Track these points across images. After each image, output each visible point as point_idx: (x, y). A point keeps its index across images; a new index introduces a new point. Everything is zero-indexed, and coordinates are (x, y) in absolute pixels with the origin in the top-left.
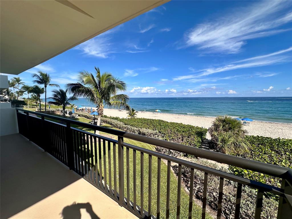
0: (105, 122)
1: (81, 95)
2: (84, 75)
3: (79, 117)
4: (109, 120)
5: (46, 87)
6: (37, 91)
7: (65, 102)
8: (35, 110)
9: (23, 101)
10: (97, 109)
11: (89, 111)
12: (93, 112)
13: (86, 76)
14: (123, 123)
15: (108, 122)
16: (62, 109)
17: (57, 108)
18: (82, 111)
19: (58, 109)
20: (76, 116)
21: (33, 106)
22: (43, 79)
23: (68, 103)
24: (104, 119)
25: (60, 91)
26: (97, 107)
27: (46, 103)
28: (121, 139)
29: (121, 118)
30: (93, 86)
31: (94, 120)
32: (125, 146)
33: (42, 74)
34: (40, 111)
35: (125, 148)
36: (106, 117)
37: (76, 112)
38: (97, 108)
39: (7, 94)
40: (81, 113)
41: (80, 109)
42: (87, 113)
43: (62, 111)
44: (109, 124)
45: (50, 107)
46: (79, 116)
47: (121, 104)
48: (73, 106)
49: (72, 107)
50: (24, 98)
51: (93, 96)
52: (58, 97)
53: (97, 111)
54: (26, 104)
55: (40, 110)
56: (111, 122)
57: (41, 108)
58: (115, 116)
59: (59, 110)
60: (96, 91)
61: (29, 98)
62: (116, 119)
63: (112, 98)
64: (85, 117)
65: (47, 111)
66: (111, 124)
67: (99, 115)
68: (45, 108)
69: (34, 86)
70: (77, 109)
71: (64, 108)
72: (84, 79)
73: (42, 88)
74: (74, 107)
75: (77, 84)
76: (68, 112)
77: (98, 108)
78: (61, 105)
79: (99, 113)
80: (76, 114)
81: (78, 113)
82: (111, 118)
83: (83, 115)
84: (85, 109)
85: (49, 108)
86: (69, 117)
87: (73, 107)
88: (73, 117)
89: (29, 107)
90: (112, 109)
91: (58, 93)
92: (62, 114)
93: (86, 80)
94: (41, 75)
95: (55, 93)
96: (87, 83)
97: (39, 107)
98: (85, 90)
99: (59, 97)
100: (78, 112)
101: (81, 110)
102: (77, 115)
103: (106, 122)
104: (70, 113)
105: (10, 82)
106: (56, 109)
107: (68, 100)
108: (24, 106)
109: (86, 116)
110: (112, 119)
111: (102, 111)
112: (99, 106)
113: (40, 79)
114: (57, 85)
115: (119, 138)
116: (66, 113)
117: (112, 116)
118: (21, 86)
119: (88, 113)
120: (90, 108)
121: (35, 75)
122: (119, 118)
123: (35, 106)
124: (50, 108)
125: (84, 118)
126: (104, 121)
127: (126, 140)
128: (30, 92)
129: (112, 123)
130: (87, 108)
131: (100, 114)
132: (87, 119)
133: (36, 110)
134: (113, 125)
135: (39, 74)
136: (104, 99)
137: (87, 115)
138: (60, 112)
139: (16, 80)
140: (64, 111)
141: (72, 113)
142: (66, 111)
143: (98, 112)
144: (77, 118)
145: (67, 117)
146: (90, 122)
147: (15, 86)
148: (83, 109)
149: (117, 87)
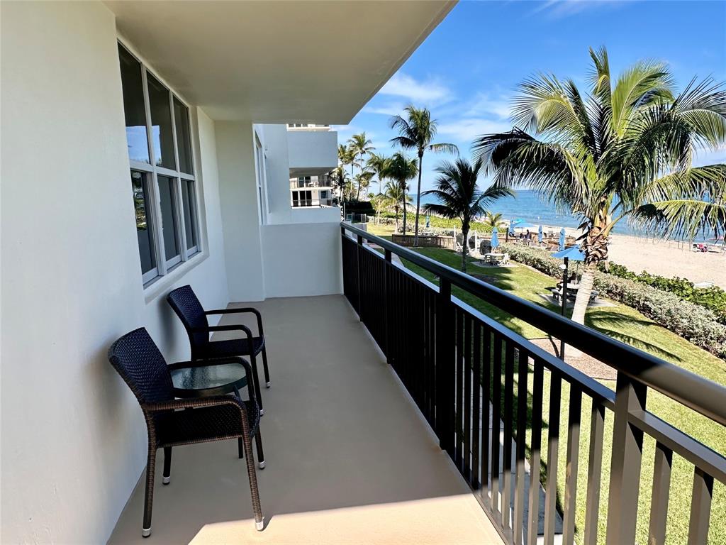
0: (615, 294)
1: (522, 175)
2: (538, 95)
3: (511, 265)
4: (635, 289)
5: (421, 154)
6: (400, 170)
7: (471, 205)
8: (391, 231)
9: (369, 203)
10: (583, 236)
11: (552, 241)
12: (566, 248)
13: (548, 98)
14: (710, 312)
15: (632, 298)
16: (461, 231)
17: (449, 226)
18: (524, 241)
19: (449, 230)
20: (503, 257)
21: (389, 219)
22: (416, 130)
23: (477, 210)
24: (613, 280)
25: (458, 165)
26: (583, 226)
27: (418, 210)
28: (632, 391)
29: (700, 285)
30: (573, 134)
31: (566, 280)
32: (654, 433)
33: (414, 116)
34: (402, 234)
35: (649, 443)
36: (620, 272)
37: (503, 244)
38: (580, 233)
39: (339, 185)
40: (520, 248)
41: (517, 231)
42: (543, 248)
43: (459, 239)
44: (634, 307)
45: (428, 224)
46: (513, 258)
47: (706, 212)
48: (495, 220)
49: (493, 224)
50: (371, 196)
51: (570, 179)
52: (450, 187)
53: (580, 242)
54: (373, 213)
55: (404, 231)
56: (646, 299)
57: (405, 224)
58: (668, 275)
59: (451, 234)
60: (585, 157)
61: (380, 194)
62: (675, 286)
63: (659, 186)
64: (534, 266)
65: (420, 237)
66: (645, 309)
67: (587, 261)
68: (415, 224)
69: (395, 156)
70: (509, 234)
71: (466, 228)
72: (539, 111)
73: (412, 160)
74: (499, 224)
75: (511, 135)
76: (478, 243)
77: (586, 231)
78: (458, 215)
79: (587, 254)
80: (503, 252)
81: (510, 249)
82: (644, 279)
83: (528, 257)
84: (536, 234)
85: (425, 226)
86: (480, 260)
87: (496, 224)
88: (493, 262)
89: (380, 220)
90: (650, 240)
91: (453, 174)
92: (458, 248)
93: (546, 114)
94: (411, 118)
95: (444, 175)
96: (550, 124)
97: (401, 221)
98: (538, 157)
99: (455, 186)
100: (510, 246)
101: (521, 236)
102: (507, 256)
103: (621, 295)
104: (486, 247)
105: (347, 150)
106: (444, 230)
107: (481, 198)
108: (369, 217)
109: (539, 261)
110: (654, 285)
111: (604, 246)
112: (592, 221)
113: (409, 131)
114: (451, 147)
115: (622, 383)
116: (472, 244)
117: (654, 272)
118: (367, 157)
119: (549, 249)
120: (556, 230)
121: (397, 120)
122: (691, 285)
123: (392, 217)
124: (427, 226)
125: (530, 267)
126: (609, 292)
127: (659, 404)
128: (384, 174)
129: (648, 303)
130: (546, 229)
131: (596, 258)
132: (540, 272)
133: (394, 231)
134: (654, 315)
135: (405, 115)
136: (618, 191)
137: (544, 259)
138: (455, 240)
139: (356, 142)
140: (465, 238)
141: (490, 248)
142: (473, 237)
143: (584, 250)
144: (505, 266)
145: (474, 259)
146: (550, 289)
147: (354, 161)
148: (529, 235)
149: (702, 131)
